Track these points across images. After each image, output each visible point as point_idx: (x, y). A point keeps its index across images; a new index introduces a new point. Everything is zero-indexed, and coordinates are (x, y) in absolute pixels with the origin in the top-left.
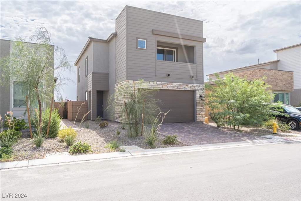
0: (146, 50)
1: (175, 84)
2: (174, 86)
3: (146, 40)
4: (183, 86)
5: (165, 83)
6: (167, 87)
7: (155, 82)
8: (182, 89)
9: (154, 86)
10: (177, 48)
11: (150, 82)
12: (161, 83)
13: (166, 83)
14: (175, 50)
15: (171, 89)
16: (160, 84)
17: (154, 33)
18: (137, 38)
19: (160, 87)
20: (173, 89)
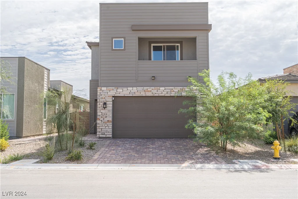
0: (124, 50)
1: (163, 88)
2: (162, 91)
3: (123, 39)
4: (175, 91)
5: (149, 88)
6: (151, 93)
7: (135, 88)
8: (173, 94)
9: (134, 93)
10: (182, 41)
11: (128, 88)
12: (143, 88)
13: (150, 89)
14: (179, 45)
15: (158, 95)
16: (142, 89)
17: (135, 29)
18: (112, 38)
19: (141, 93)
20: (160, 95)
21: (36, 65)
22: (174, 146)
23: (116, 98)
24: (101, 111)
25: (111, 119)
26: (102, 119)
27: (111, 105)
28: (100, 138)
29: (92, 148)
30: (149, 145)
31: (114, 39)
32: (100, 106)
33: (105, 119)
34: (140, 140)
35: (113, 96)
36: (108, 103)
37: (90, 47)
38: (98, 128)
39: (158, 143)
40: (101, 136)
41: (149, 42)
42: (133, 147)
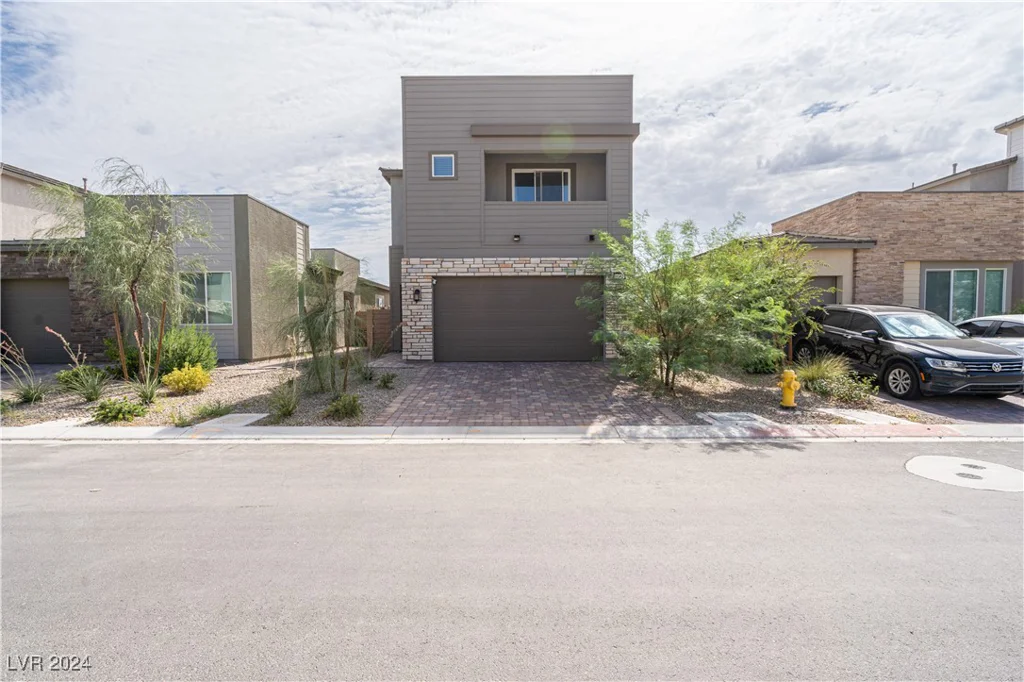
0: (456, 178)
1: (537, 260)
2: (535, 266)
3: (453, 156)
4: (561, 265)
5: (508, 259)
6: (512, 270)
7: (478, 260)
8: (558, 272)
9: (476, 270)
10: (575, 164)
11: (465, 260)
12: (495, 259)
13: (509, 261)
14: (568, 171)
15: (526, 274)
16: (494, 262)
18: (430, 153)
19: (492, 270)
20: (530, 274)
21: (276, 215)
22: (563, 380)
23: (439, 281)
24: (411, 307)
25: (430, 323)
26: (413, 323)
27: (430, 296)
28: (409, 361)
29: (387, 387)
30: (509, 378)
31: (433, 156)
32: (408, 297)
33: (418, 324)
34: (491, 367)
35: (434, 277)
36: (423, 291)
37: (388, 180)
38: (404, 341)
39: (528, 372)
40: (410, 358)
41: (508, 165)
42: (475, 382)
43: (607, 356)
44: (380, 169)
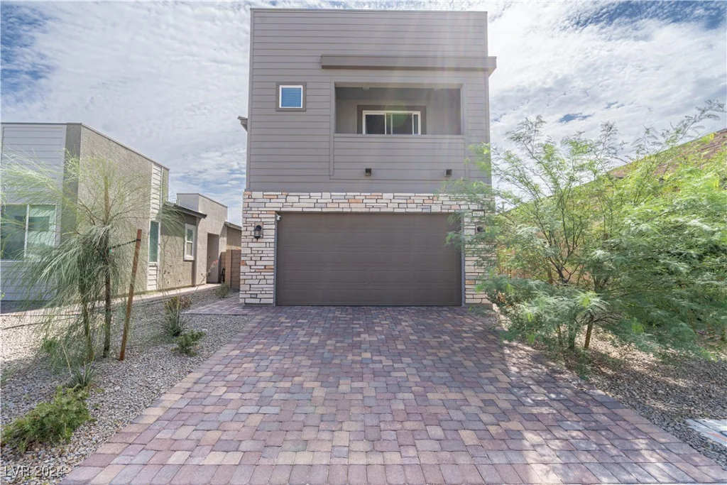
0: (304, 110)
1: (390, 195)
2: (388, 202)
3: (302, 87)
4: (416, 201)
5: (359, 194)
6: (363, 205)
7: (327, 195)
8: (412, 209)
9: (324, 205)
10: (426, 106)
11: (311, 194)
12: (345, 194)
13: (360, 196)
14: (418, 113)
15: (378, 210)
16: (343, 197)
18: (278, 84)
19: (341, 205)
20: (382, 210)
23: (283, 217)
24: (250, 245)
25: (272, 263)
26: (253, 263)
27: (273, 232)
28: (247, 305)
29: (187, 352)
31: (281, 87)
32: (248, 233)
33: (258, 263)
34: (337, 314)
35: (278, 213)
36: (265, 227)
37: (245, 126)
38: (242, 282)
40: (248, 301)
41: (358, 106)
43: (467, 301)
44: (239, 118)
